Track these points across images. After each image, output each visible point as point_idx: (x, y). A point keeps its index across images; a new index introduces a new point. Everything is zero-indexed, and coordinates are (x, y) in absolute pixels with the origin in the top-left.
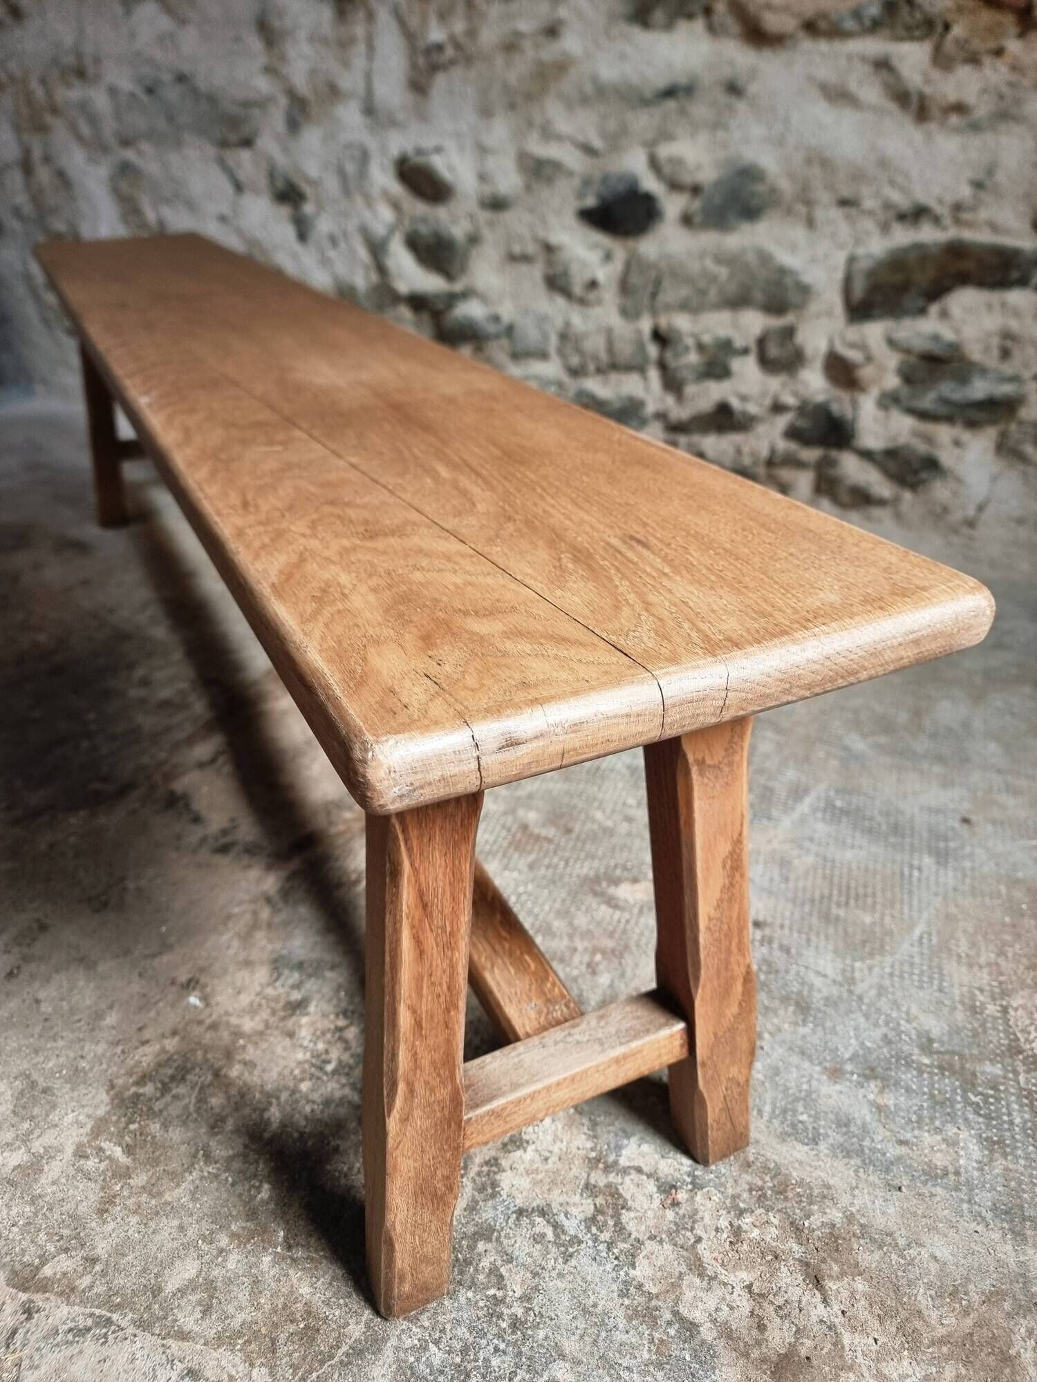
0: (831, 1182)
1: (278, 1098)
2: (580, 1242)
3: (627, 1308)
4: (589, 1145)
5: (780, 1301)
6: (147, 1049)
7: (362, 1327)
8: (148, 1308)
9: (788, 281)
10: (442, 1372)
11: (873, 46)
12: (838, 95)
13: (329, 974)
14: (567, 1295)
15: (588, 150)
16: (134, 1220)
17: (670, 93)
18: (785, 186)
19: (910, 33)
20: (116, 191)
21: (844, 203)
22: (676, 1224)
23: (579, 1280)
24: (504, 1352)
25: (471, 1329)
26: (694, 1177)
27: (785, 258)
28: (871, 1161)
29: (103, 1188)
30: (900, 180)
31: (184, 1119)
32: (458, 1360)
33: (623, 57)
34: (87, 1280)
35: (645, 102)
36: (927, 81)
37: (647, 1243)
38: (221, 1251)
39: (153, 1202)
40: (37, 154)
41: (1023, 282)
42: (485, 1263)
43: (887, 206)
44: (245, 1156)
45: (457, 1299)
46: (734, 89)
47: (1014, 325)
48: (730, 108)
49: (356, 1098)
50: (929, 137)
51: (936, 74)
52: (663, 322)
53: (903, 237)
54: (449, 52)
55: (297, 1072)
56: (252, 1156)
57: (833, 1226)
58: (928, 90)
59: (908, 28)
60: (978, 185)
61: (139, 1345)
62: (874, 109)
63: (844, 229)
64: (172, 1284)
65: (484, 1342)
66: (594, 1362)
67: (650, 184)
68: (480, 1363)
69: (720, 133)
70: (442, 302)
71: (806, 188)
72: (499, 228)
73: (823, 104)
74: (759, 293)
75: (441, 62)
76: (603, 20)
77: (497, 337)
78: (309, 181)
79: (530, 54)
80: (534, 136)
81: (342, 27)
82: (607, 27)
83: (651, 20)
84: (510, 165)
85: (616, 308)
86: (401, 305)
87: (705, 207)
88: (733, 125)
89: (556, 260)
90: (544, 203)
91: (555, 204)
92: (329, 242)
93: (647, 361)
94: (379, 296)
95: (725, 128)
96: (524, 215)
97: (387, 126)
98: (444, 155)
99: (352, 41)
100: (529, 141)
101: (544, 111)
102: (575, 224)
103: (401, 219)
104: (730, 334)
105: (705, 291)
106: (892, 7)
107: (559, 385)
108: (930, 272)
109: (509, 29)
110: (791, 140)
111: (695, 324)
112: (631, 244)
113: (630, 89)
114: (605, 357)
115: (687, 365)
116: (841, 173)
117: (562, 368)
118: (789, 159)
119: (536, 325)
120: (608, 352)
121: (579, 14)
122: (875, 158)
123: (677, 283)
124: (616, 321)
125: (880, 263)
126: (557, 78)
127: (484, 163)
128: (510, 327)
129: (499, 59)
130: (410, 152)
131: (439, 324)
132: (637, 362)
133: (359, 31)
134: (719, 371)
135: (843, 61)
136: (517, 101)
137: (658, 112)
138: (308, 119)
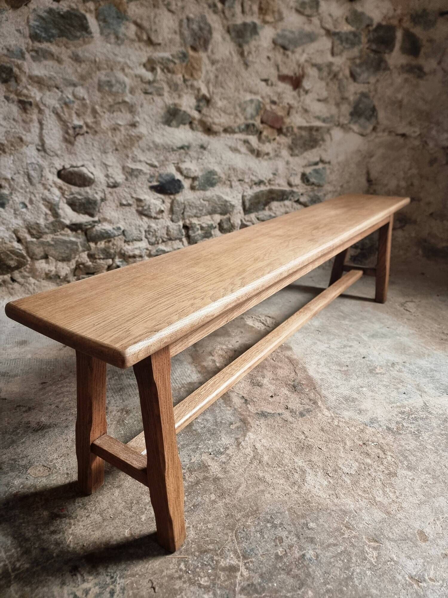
9: (228, 204)
11: (243, 136)
12: (235, 150)
15: (152, 166)
17: (182, 148)
18: (223, 176)
19: (252, 134)
21: (240, 180)
27: (226, 198)
30: (254, 174)
33: (163, 135)
35: (173, 150)
36: (259, 147)
41: (287, 199)
43: (252, 181)
46: (203, 147)
47: (288, 210)
48: (202, 153)
50: (260, 162)
51: (261, 145)
52: (188, 222)
53: (257, 189)
54: (85, 128)
58: (260, 149)
59: (252, 132)
60: (274, 174)
62: (244, 154)
63: (240, 187)
67: (178, 177)
69: (200, 160)
70: (90, 225)
71: (229, 177)
72: (114, 194)
73: (231, 152)
74: (218, 209)
75: (81, 132)
76: (154, 123)
77: (119, 235)
78: (6, 179)
79: (123, 131)
80: (129, 161)
81: (24, 115)
82: (156, 125)
83: (172, 124)
84: (119, 171)
85: (169, 219)
86: (66, 229)
87: (199, 184)
88: (204, 158)
89: (143, 204)
90: (134, 184)
91: (139, 184)
92: (21, 205)
93: (183, 235)
94: (54, 226)
95: (201, 159)
96: (125, 189)
97: (53, 156)
98: (86, 168)
99: (31, 121)
100: (127, 162)
101: (133, 152)
102: (149, 191)
103: (63, 194)
104: (212, 222)
105: (202, 210)
106: (248, 126)
107: (147, 249)
108: (265, 198)
109: (113, 122)
110: (223, 163)
111: (199, 221)
112: (172, 197)
113: (168, 145)
114: (166, 236)
115: (198, 234)
116: (239, 172)
117: (147, 243)
118: (223, 168)
119: (136, 229)
120: (167, 234)
121: (144, 119)
122: (247, 168)
123: (191, 208)
124: (169, 223)
125: (252, 197)
126: (138, 141)
127: (108, 170)
128: (123, 231)
129: (110, 133)
130: (67, 166)
131: (86, 234)
132: (179, 237)
133: (35, 117)
134: (209, 235)
135: (234, 140)
136: (119, 148)
137: (178, 153)
138: (4, 152)
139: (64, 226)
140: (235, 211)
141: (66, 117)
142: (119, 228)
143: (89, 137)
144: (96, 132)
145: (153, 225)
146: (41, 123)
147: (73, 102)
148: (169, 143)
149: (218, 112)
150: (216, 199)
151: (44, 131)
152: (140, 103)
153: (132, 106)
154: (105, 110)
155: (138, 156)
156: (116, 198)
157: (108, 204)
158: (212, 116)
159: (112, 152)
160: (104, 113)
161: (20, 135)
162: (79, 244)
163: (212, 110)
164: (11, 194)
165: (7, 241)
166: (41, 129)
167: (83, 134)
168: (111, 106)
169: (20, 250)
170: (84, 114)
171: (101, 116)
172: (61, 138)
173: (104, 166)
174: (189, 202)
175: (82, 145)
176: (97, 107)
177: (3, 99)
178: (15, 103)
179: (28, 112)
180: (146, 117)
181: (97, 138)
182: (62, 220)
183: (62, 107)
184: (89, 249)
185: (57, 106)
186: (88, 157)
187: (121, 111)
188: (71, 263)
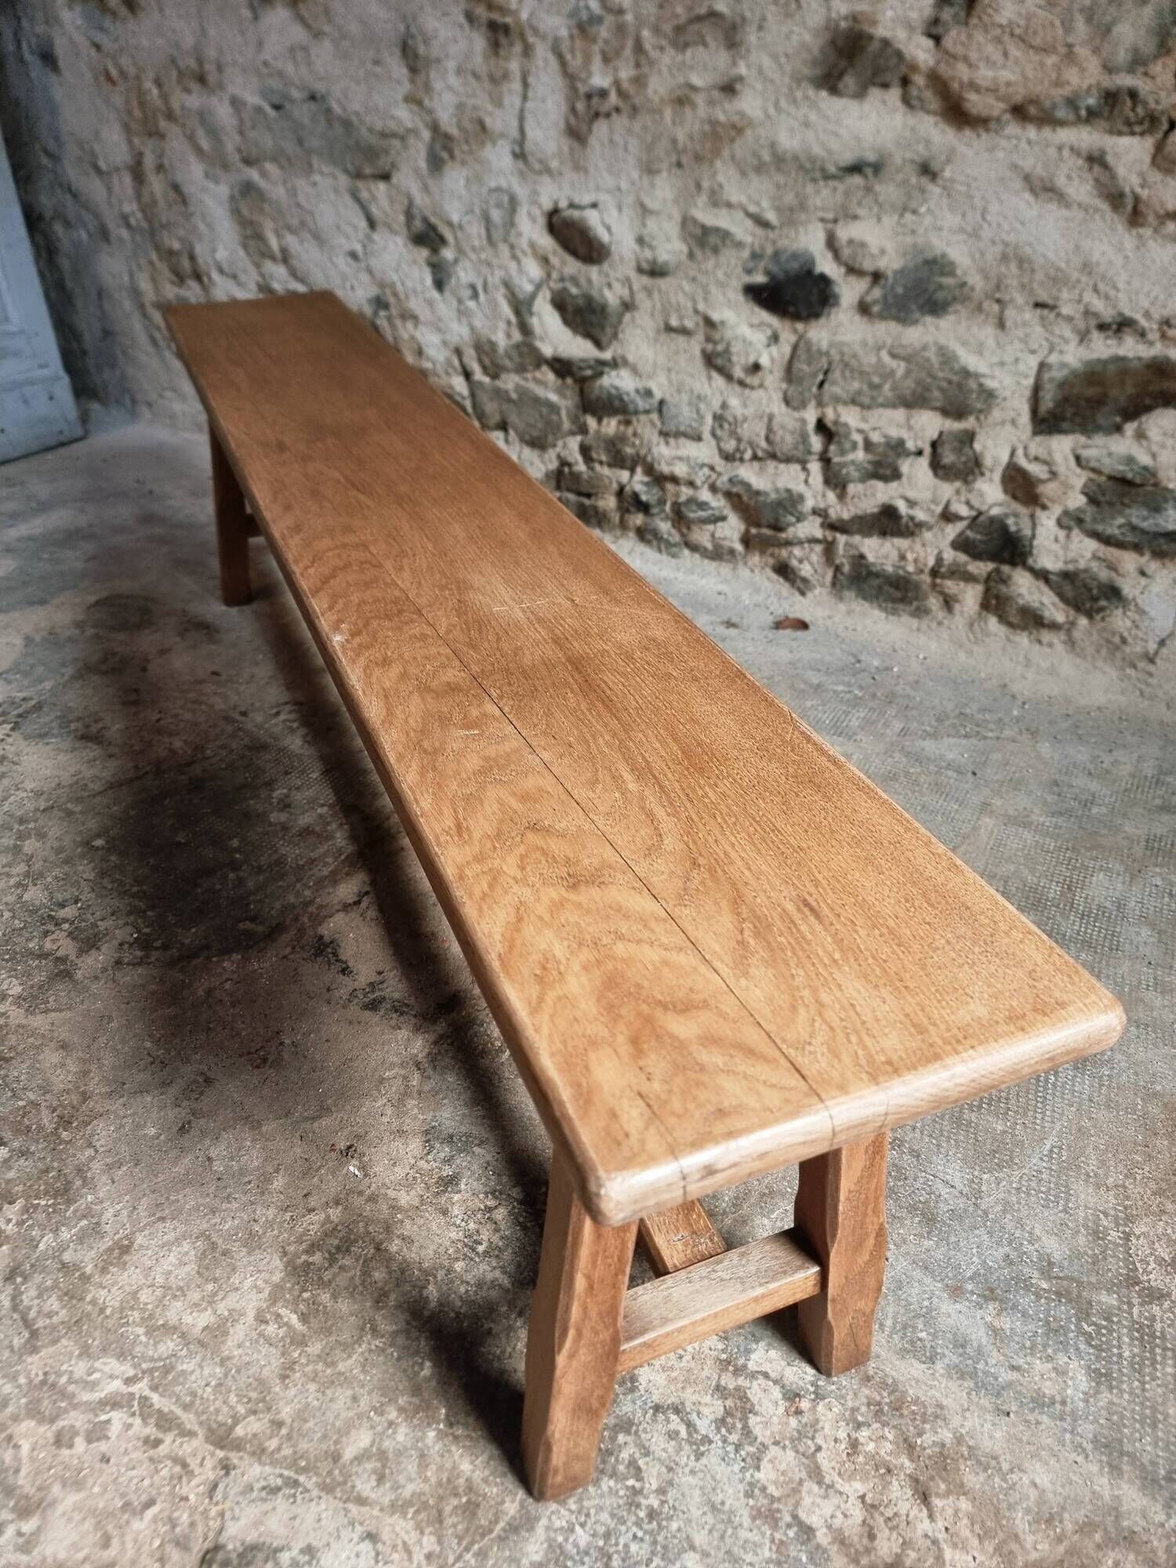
0: (945, 1403)
1: (435, 1277)
2: (710, 1442)
3: (752, 1508)
4: (721, 1346)
5: (889, 1513)
6: (313, 1217)
7: (516, 1505)
8: (330, 1473)
9: (972, 384)
10: (587, 1553)
11: (1087, 137)
12: (1044, 189)
13: (477, 1150)
14: (697, 1492)
15: (760, 222)
16: (312, 1387)
17: (856, 168)
18: (976, 281)
19: (1130, 128)
20: (236, 212)
21: (1038, 305)
22: (799, 1432)
23: (708, 1477)
24: (642, 1540)
25: (613, 1515)
26: (817, 1387)
27: (970, 360)
28: (984, 1385)
29: (283, 1354)
30: (1101, 286)
31: (352, 1291)
32: (601, 1543)
33: (806, 124)
34: (273, 1444)
35: (827, 177)
36: (1146, 185)
37: (772, 1448)
38: (391, 1424)
39: (329, 1371)
40: (149, 161)
42: (625, 1455)
43: (1087, 313)
44: (407, 1332)
45: (600, 1487)
46: (927, 170)
48: (923, 191)
49: (505, 1281)
50: (1141, 242)
51: (1155, 176)
52: (830, 415)
53: (1102, 348)
54: (613, 98)
55: (451, 1251)
56: (414, 1333)
57: (943, 1445)
58: (1144, 194)
59: (1128, 123)
61: (323, 1506)
62: (1083, 208)
63: (1037, 331)
64: (348, 1454)
65: (623, 1528)
66: (721, 1555)
67: (827, 266)
68: (620, 1547)
69: (908, 216)
70: (590, 367)
71: (998, 287)
72: (656, 295)
73: (1027, 196)
74: (936, 394)
75: (604, 109)
76: (787, 80)
77: (647, 412)
78: (450, 224)
79: (702, 110)
80: (701, 201)
81: (493, 61)
82: (790, 89)
83: (841, 85)
84: (672, 228)
85: (780, 395)
86: (545, 368)
87: (885, 297)
88: (923, 210)
89: (717, 337)
90: (707, 273)
91: (720, 274)
92: (469, 292)
93: (810, 453)
94: (521, 355)
95: (914, 212)
96: (684, 283)
97: (540, 173)
98: (600, 212)
99: (506, 76)
100: (696, 206)
101: (714, 175)
102: (741, 298)
103: (549, 275)
104: (904, 434)
105: (876, 387)
106: (1111, 98)
107: (712, 468)
108: (1130, 390)
109: (681, 80)
110: (986, 233)
111: (864, 420)
112: (800, 326)
113: (812, 160)
114: (764, 444)
115: (853, 462)
116: (1040, 276)
117: (716, 452)
118: (982, 254)
119: (690, 404)
120: (767, 439)
121: (760, 72)
122: (1077, 261)
123: (848, 374)
124: (778, 408)
125: (1075, 374)
126: (732, 140)
127: (644, 225)
128: (662, 403)
129: (668, 113)
130: (563, 204)
131: (582, 392)
132: (798, 454)
133: (514, 66)
134: (888, 472)
135: (1052, 152)
136: (684, 160)
137: (841, 187)
138: (452, 157)
139: (539, 361)
140: (996, 414)
141: (575, 62)
142: (648, 393)
143: (620, 122)
144: (635, 110)
145: (734, 402)
146: (525, 85)
147: (600, 20)
148: (817, 150)
149: (998, 40)
150: (935, 360)
151: (529, 105)
152: (758, 14)
153: (734, 27)
154: (663, 43)
155: (727, 188)
156: (658, 305)
157: (639, 321)
158: (974, 56)
159: (669, 171)
160: (662, 49)
161: (482, 114)
162: (564, 413)
163: (979, 36)
164: (456, 261)
165: (440, 369)
166: (525, 98)
167: (608, 115)
168: (679, 29)
169: (464, 398)
170: (618, 53)
171: (651, 63)
172: (562, 125)
173: (639, 211)
174: (842, 354)
175: (603, 145)
176: (646, 33)
177: (462, 20)
178: (484, 29)
179: (502, 52)
180: (767, 62)
181: (637, 127)
182: (538, 344)
183: (571, 37)
184: (583, 430)
185: (564, 33)
186: (609, 181)
187: (705, 45)
188: (546, 456)
